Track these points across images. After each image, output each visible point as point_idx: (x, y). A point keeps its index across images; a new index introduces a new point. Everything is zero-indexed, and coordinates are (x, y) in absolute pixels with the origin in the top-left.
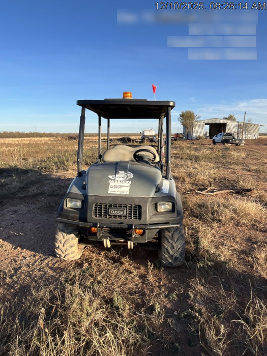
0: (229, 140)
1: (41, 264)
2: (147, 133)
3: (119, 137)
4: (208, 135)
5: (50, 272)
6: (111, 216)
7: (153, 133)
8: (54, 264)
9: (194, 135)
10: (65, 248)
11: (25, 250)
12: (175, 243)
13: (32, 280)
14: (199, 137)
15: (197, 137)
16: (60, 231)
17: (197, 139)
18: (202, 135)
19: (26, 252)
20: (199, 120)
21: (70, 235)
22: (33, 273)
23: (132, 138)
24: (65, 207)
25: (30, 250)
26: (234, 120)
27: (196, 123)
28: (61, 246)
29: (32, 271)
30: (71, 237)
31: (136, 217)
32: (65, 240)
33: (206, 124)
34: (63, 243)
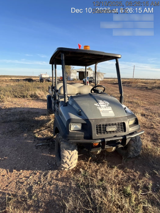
0: (92, 81)
1: (47, 178)
2: (43, 76)
3: (24, 78)
4: (78, 78)
5: (60, 183)
6: (108, 132)
7: (48, 76)
8: (57, 176)
9: (72, 78)
10: (71, 162)
11: (21, 171)
12: (138, 143)
13: (50, 194)
14: (74, 79)
15: (73, 79)
16: (66, 150)
17: (73, 80)
18: (75, 78)
19: (25, 173)
20: (73, 69)
21: (74, 151)
22: (45, 188)
23: (33, 79)
24: (70, 131)
25: (26, 170)
26: (91, 70)
27: (72, 71)
28: (68, 161)
29: (43, 187)
30: (75, 153)
31: (122, 130)
32: (71, 155)
33: (77, 72)
34: (69, 158)
